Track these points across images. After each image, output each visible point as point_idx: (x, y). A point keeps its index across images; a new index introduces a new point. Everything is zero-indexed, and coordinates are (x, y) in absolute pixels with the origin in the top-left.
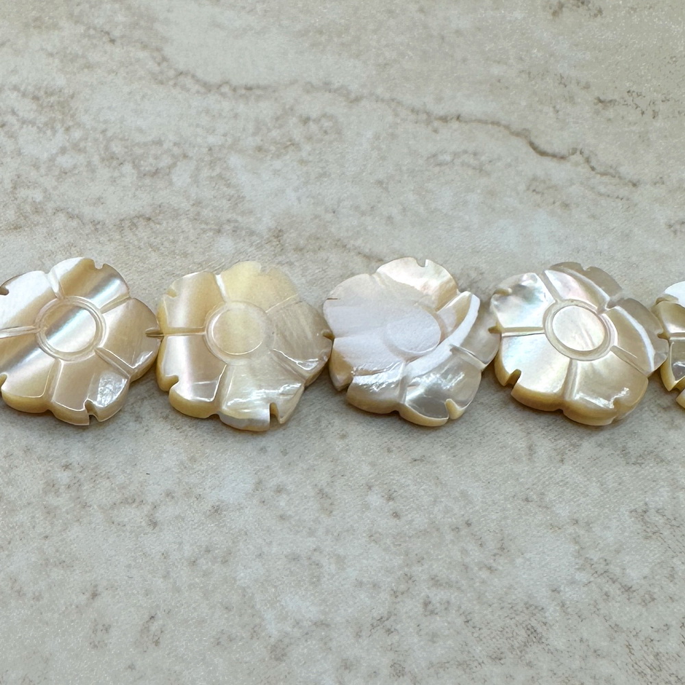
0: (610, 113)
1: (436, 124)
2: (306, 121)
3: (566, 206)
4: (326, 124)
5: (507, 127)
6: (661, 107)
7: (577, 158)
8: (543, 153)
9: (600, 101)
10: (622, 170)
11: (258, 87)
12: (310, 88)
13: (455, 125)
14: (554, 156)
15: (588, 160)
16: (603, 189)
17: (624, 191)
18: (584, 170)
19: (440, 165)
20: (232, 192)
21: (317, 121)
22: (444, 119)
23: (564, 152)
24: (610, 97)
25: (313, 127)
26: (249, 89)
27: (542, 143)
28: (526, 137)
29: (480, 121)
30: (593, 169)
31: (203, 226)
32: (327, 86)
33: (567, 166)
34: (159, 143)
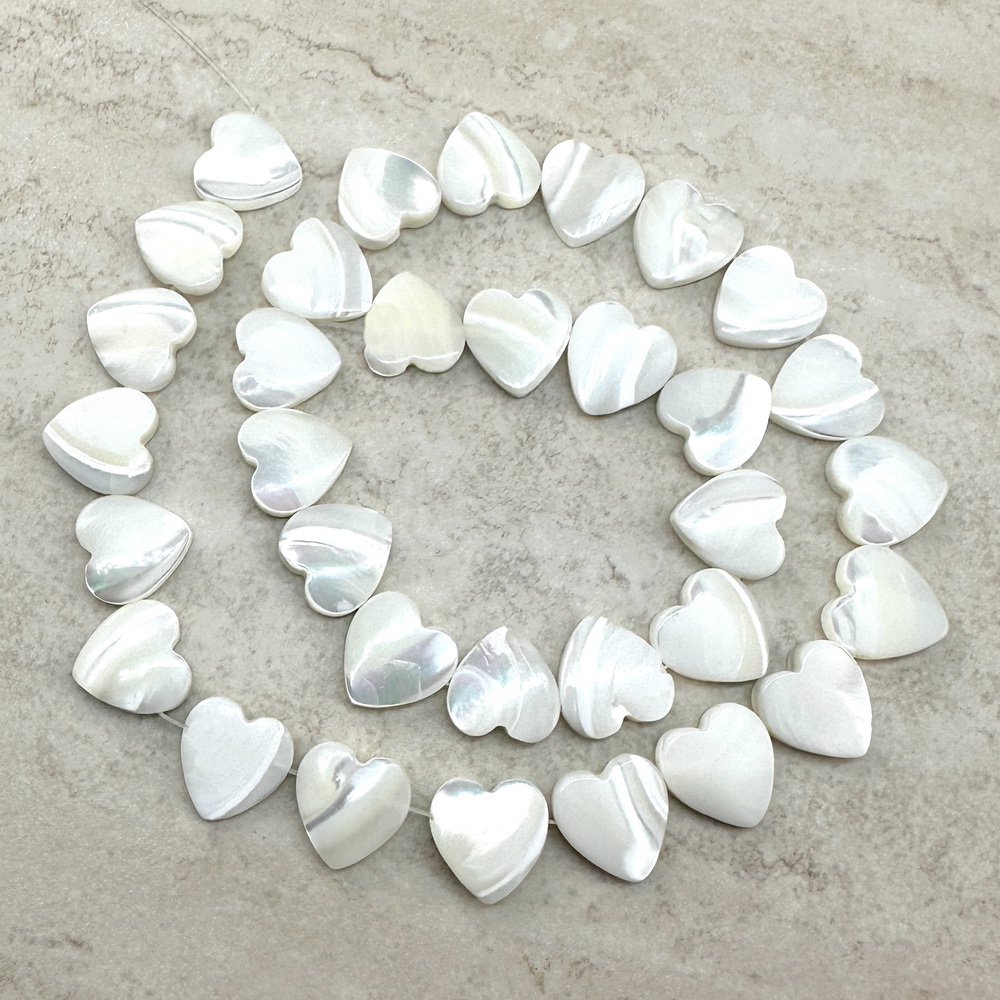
0: (431, 49)
1: (313, 50)
2: (227, 42)
3: (382, 112)
4: (241, 45)
5: (359, 55)
6: (467, 46)
7: (399, 79)
8: (377, 75)
9: (426, 39)
10: (426, 90)
11: (202, 16)
12: (236, 19)
13: (325, 50)
14: (384, 77)
15: (406, 81)
16: (409, 102)
17: (422, 104)
18: (401, 88)
19: (308, 78)
20: (170, 89)
21: (235, 42)
22: (319, 47)
23: (391, 75)
24: (434, 36)
25: (232, 47)
26: (195, 17)
27: (379, 68)
28: (369, 62)
29: (342, 49)
30: (407, 87)
31: (149, 111)
32: (247, 19)
33: (391, 84)
34: (131, 52)
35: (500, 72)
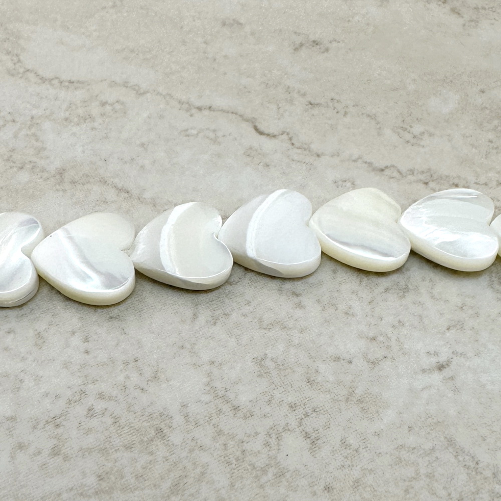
2: (104, 104)
3: (267, 166)
4: (117, 106)
5: (241, 116)
7: (285, 137)
8: (261, 133)
9: (311, 104)
10: (312, 146)
11: (78, 82)
12: (113, 84)
13: (206, 112)
14: (268, 135)
15: (290, 139)
16: (296, 157)
17: (310, 159)
18: (286, 144)
19: (188, 136)
21: (112, 105)
22: (200, 109)
23: (276, 133)
24: (318, 101)
26: (70, 82)
27: (262, 127)
28: (253, 122)
29: (223, 111)
30: (293, 144)
32: (125, 84)
33: (276, 141)
35: (388, 132)
